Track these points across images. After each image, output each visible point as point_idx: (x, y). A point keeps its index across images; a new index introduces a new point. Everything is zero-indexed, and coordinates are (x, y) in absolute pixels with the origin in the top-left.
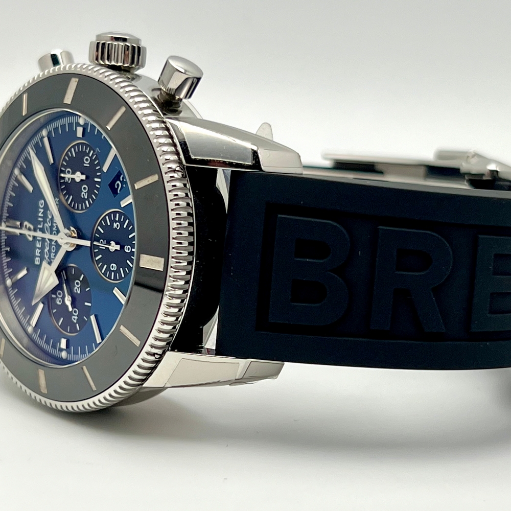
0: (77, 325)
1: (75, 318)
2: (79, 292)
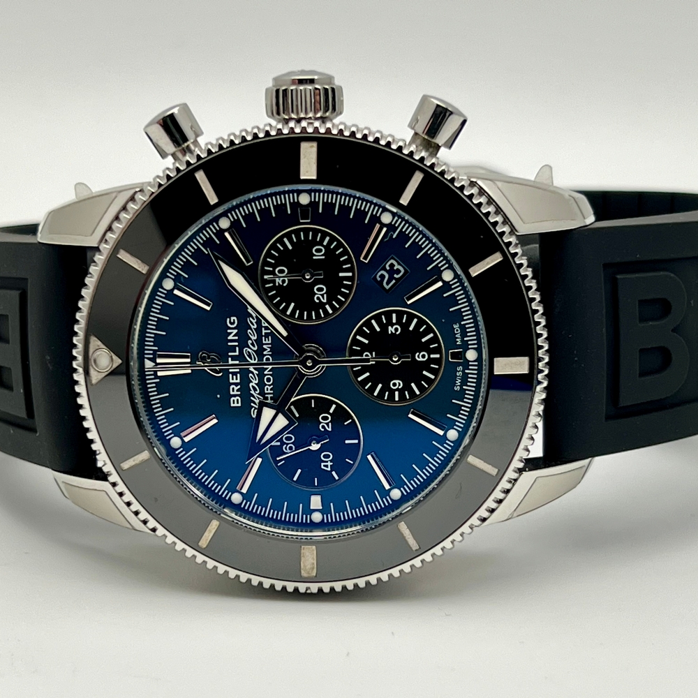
0: (334, 473)
1: (327, 465)
2: (330, 429)
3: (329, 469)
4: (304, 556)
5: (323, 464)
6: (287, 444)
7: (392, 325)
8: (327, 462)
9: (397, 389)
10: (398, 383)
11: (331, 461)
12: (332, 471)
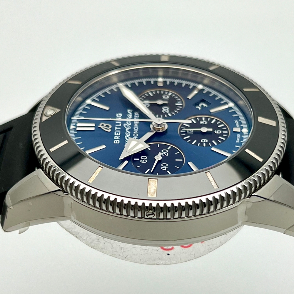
3: (166, 170)
4: (150, 185)
5: (162, 168)
6: (143, 160)
7: (202, 121)
8: (165, 167)
9: (205, 143)
10: (206, 140)
11: (167, 167)
12: (167, 170)
